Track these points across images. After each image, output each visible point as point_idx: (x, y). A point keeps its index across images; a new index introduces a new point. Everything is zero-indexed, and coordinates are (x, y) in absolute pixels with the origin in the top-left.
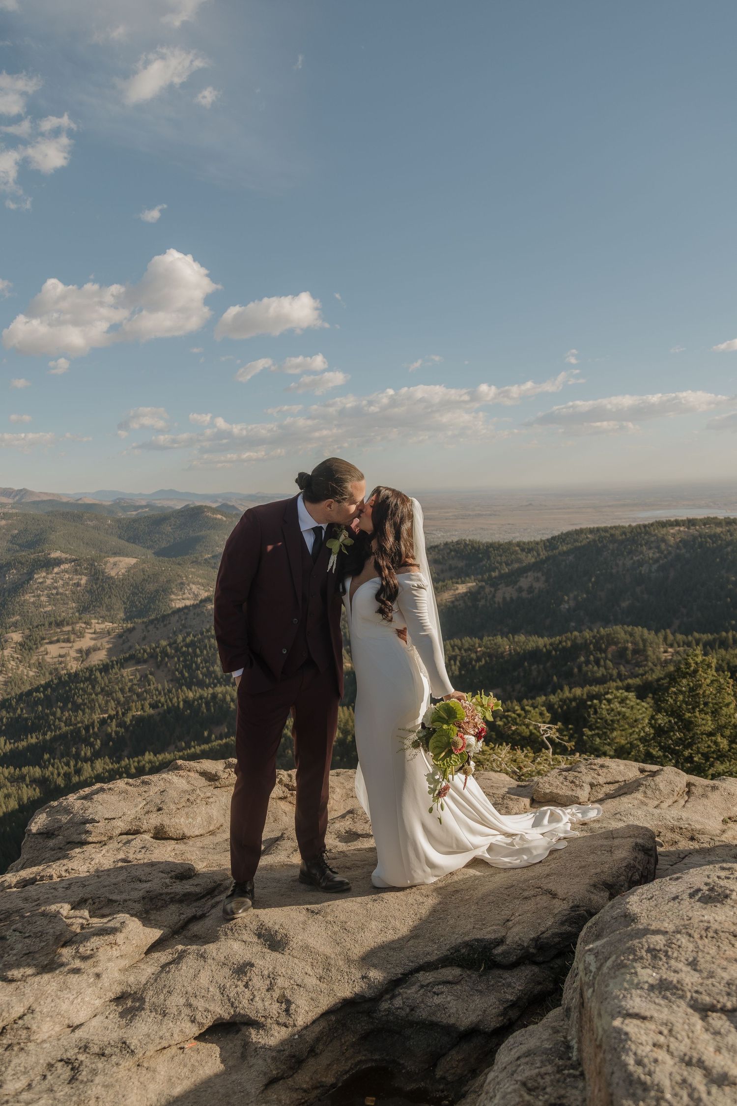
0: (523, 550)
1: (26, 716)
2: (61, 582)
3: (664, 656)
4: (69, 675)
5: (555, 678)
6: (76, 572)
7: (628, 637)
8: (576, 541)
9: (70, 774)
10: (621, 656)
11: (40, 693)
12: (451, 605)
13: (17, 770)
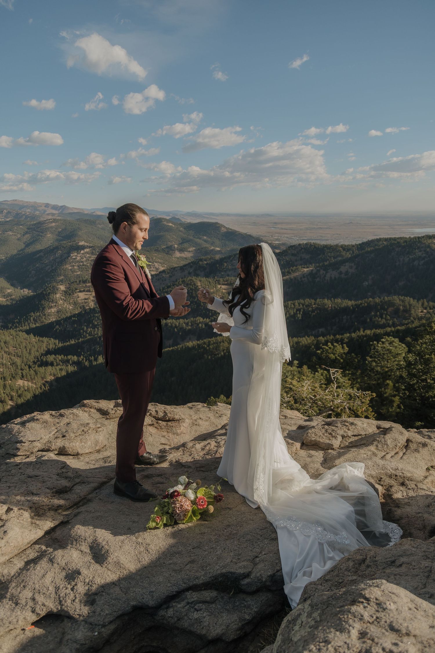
0: (344, 250)
1: (69, 329)
2: (85, 259)
3: (420, 314)
4: (90, 309)
5: (356, 323)
6: (92, 253)
7: (401, 302)
8: (376, 245)
9: (92, 360)
10: (396, 312)
11: (75, 317)
12: (300, 280)
13: (66, 356)
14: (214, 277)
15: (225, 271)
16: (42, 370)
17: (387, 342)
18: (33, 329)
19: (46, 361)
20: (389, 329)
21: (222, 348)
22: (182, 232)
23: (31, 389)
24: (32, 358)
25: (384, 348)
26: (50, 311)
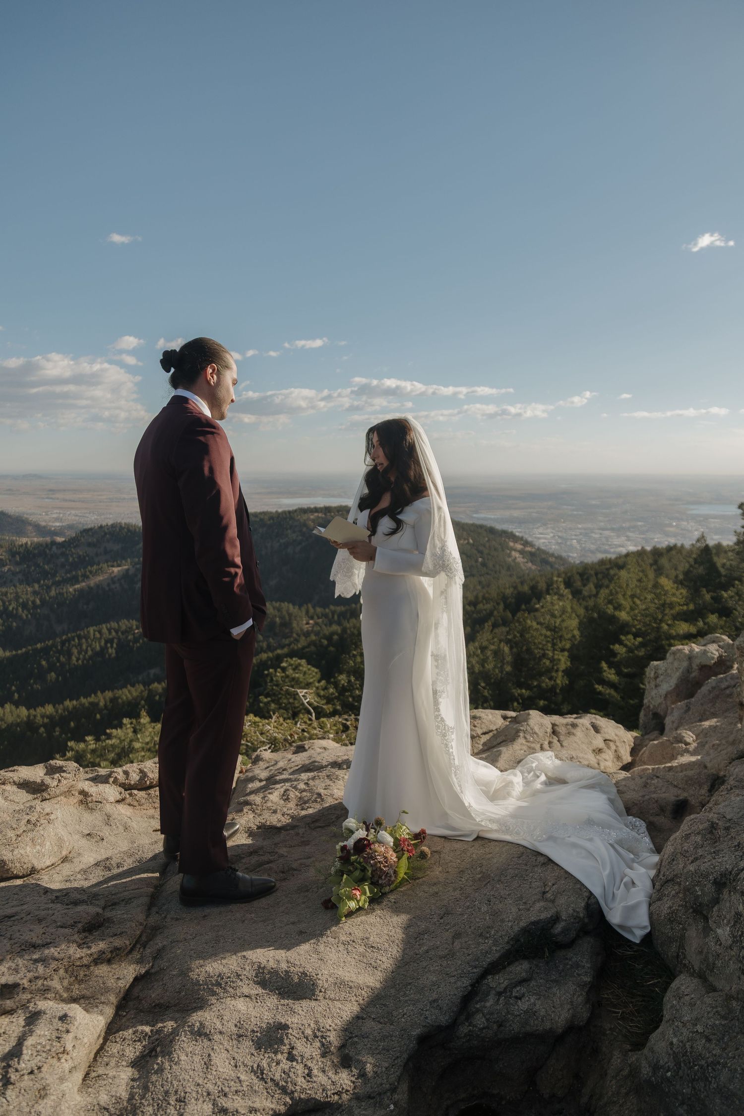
3: (306, 628)
7: (276, 613)
12: (107, 589)
17: (290, 667)
25: (287, 676)
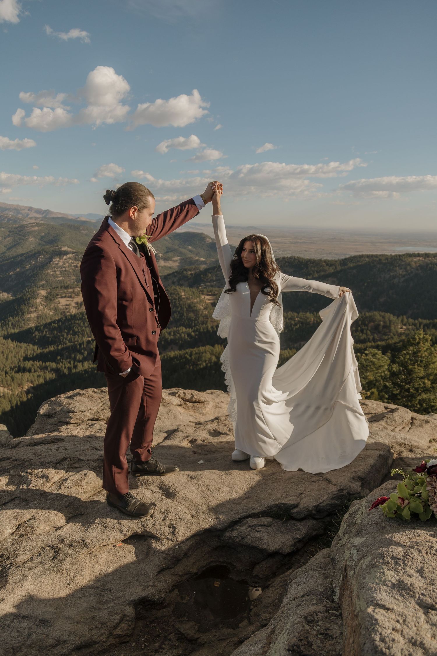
0: (327, 265)
1: (48, 335)
2: (67, 264)
3: (400, 331)
4: (71, 315)
6: (75, 259)
7: (381, 318)
8: (358, 261)
9: (71, 367)
10: (376, 328)
11: (55, 324)
13: (44, 363)
14: (198, 288)
15: (209, 282)
16: (19, 376)
17: (370, 354)
18: (12, 334)
19: (24, 367)
20: (369, 344)
21: (203, 358)
22: (167, 241)
23: (6, 395)
24: (9, 364)
25: (368, 360)
26: (29, 316)
